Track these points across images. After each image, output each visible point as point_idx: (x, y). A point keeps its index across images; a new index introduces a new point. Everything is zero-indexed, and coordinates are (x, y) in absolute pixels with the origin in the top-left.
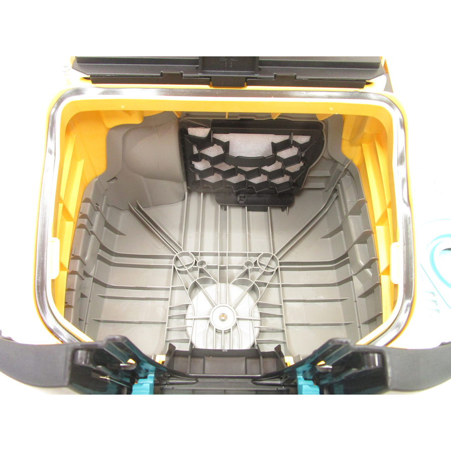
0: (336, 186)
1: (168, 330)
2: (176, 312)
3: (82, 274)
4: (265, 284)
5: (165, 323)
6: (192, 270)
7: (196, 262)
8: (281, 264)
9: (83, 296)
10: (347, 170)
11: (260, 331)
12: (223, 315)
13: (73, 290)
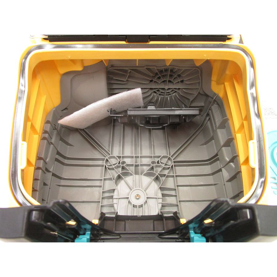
0: (208, 112)
1: (102, 206)
2: (107, 195)
3: (44, 169)
4: (165, 175)
5: (99, 202)
6: (117, 167)
7: (119, 162)
8: (174, 162)
9: (45, 184)
10: (215, 101)
11: (162, 206)
12: (138, 195)
13: (38, 180)
